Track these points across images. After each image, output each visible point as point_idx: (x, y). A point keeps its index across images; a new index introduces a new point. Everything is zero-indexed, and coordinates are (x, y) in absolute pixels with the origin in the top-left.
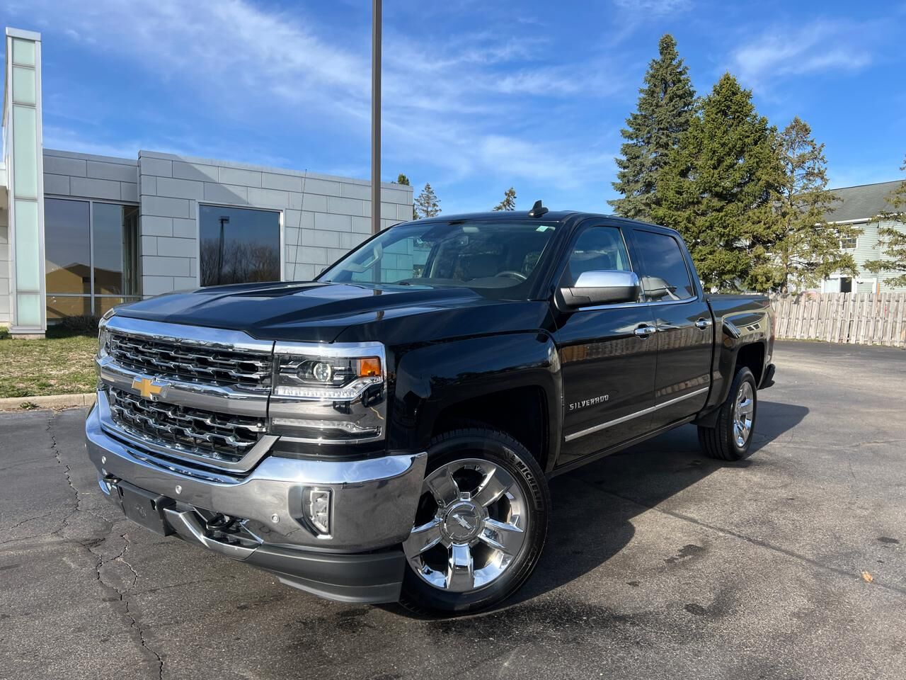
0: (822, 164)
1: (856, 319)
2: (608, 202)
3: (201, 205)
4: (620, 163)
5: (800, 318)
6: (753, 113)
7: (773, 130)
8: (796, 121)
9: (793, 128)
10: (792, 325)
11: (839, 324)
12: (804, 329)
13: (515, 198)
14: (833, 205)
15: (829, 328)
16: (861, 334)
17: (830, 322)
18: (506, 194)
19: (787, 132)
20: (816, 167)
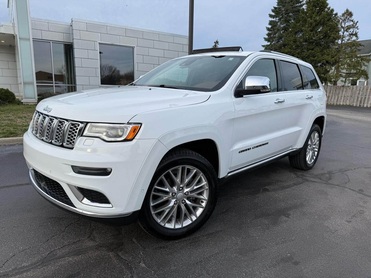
0: (357, 30)
1: (367, 97)
2: (262, 46)
3: (100, 43)
4: (268, 29)
5: (343, 96)
6: (328, 6)
7: (336, 14)
8: (347, 10)
9: (345, 13)
10: (339, 99)
11: (360, 99)
12: (345, 100)
13: (218, 44)
14: (361, 48)
15: (355, 101)
16: (369, 103)
17: (356, 98)
18: (215, 43)
19: (343, 15)
20: (355, 31)
